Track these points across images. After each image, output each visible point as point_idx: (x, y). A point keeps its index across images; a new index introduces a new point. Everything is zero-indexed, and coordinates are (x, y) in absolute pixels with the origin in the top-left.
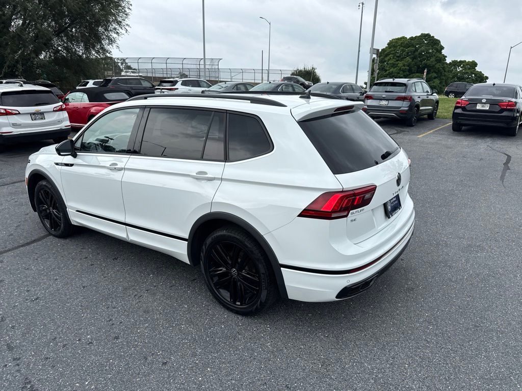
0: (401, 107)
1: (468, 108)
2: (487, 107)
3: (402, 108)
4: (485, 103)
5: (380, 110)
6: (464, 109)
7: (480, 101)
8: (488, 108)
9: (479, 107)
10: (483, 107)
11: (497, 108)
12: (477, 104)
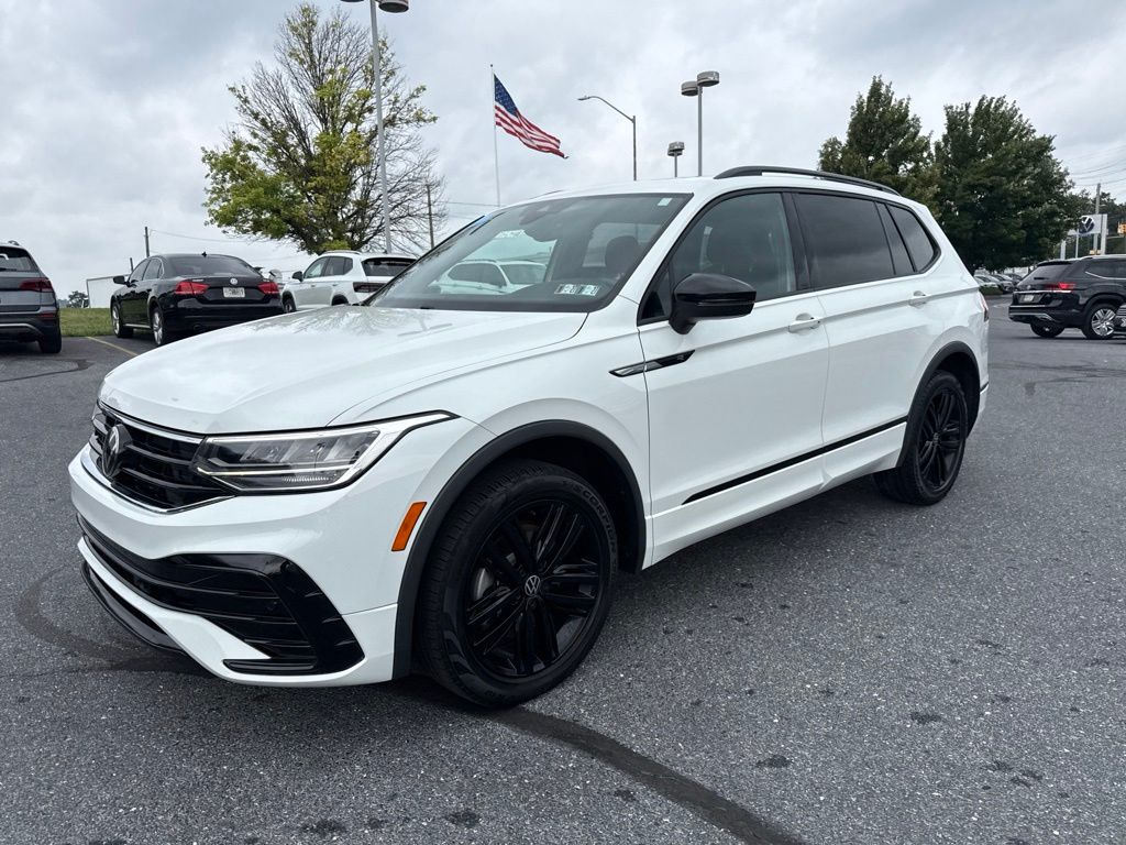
0: (38, 307)
1: (210, 296)
2: (241, 294)
3: (42, 310)
4: (236, 286)
5: (8, 316)
6: (200, 298)
7: (226, 283)
8: (243, 296)
9: (227, 293)
10: (234, 292)
11: (258, 296)
12: (221, 288)
